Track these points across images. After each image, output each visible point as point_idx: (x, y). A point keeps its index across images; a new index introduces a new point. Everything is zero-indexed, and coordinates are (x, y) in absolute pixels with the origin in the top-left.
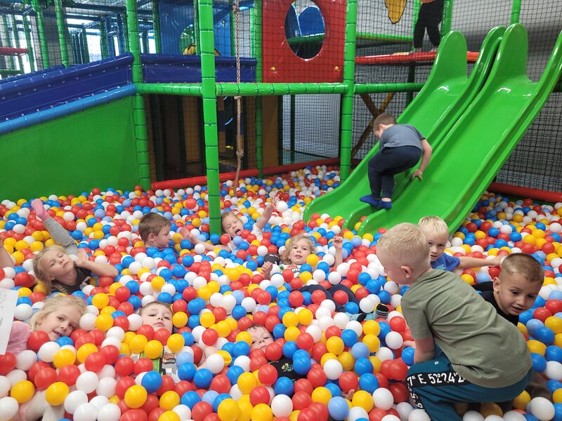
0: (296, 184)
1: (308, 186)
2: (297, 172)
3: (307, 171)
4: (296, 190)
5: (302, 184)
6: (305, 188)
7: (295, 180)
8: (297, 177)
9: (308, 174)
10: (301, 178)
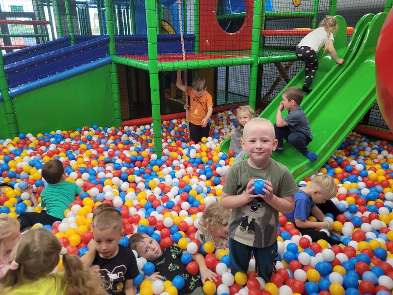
0: (220, 122)
1: (228, 124)
2: (223, 113)
3: (230, 112)
4: (219, 127)
5: (225, 122)
6: (226, 126)
7: (221, 119)
8: (222, 117)
9: (231, 115)
10: (225, 118)
